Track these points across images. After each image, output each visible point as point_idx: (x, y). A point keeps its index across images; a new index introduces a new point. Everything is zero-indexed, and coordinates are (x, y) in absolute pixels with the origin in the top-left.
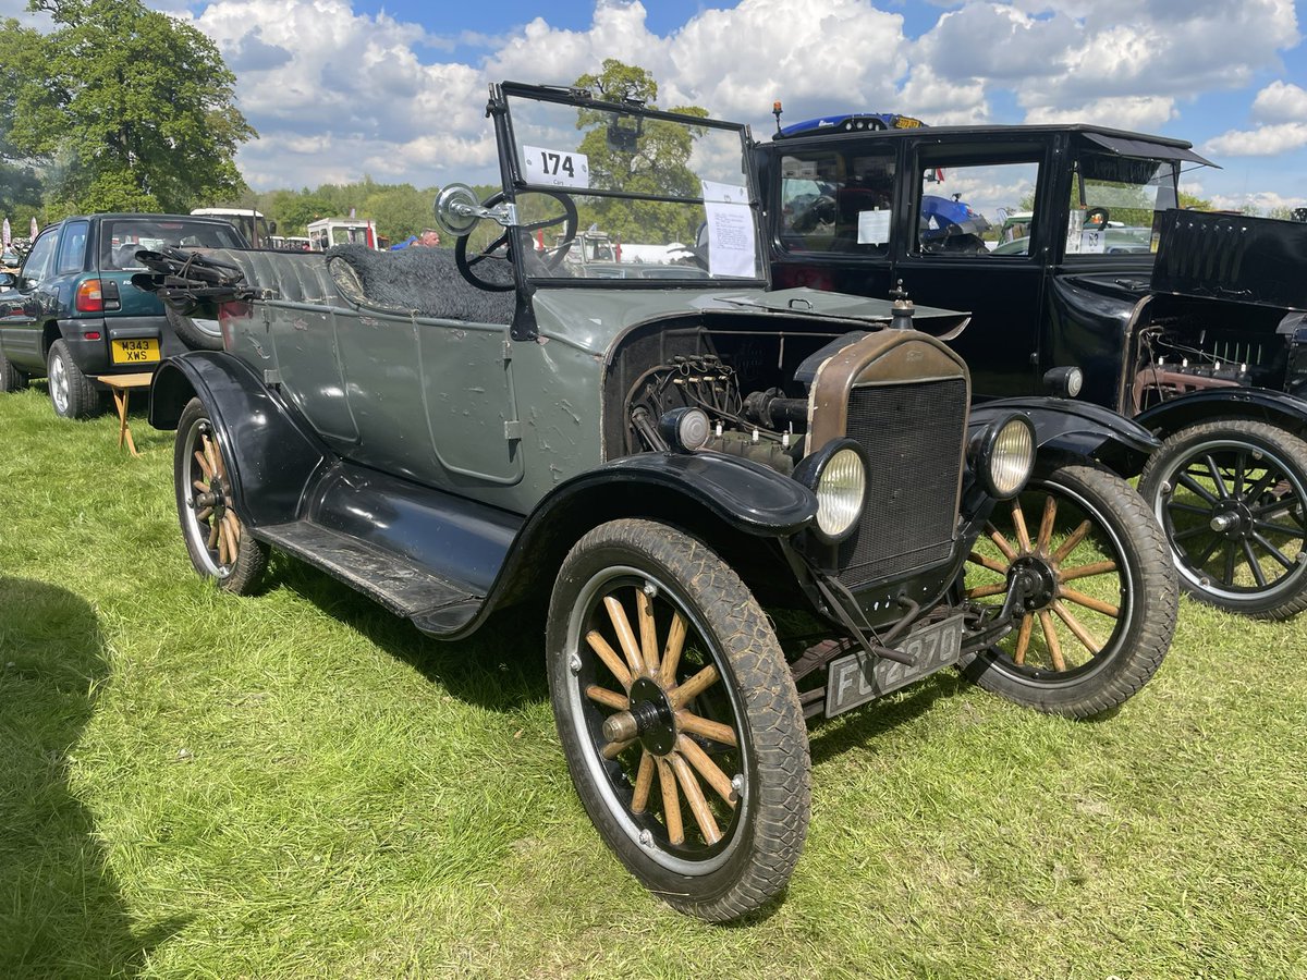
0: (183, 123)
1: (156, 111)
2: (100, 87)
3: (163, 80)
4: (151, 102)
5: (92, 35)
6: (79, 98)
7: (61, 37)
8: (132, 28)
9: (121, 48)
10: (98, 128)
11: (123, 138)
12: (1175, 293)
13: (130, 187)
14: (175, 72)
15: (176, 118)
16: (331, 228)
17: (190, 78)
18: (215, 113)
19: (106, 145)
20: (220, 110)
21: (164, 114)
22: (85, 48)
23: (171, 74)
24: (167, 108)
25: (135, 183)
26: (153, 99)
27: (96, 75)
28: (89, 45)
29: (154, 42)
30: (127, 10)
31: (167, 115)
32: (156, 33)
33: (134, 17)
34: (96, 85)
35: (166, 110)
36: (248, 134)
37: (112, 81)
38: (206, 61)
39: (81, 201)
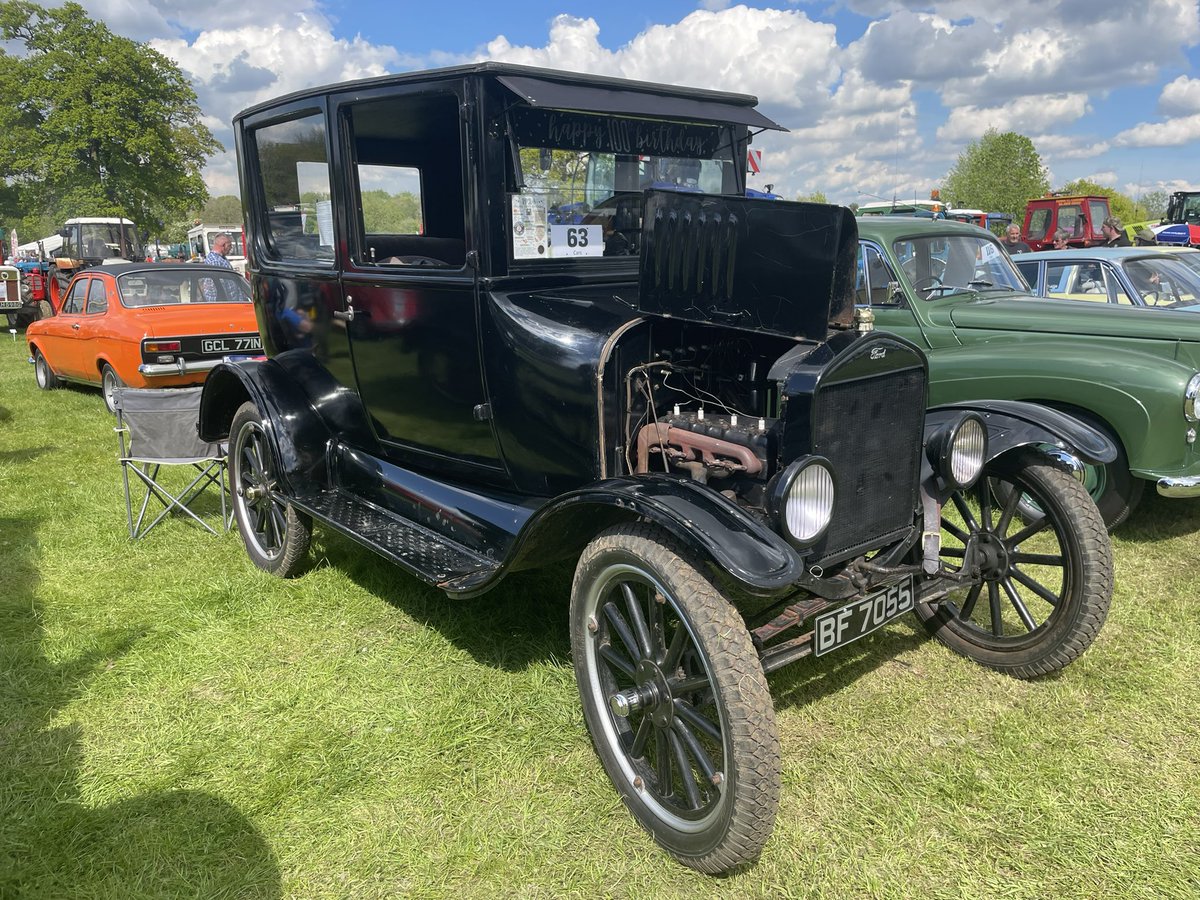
0: (148, 138)
1: (123, 128)
2: (69, 108)
3: (128, 100)
4: (117, 120)
5: (61, 60)
6: (51, 118)
7: (34, 62)
8: (98, 52)
9: (88, 71)
10: (68, 146)
11: (94, 155)
12: (666, 316)
13: (100, 200)
14: (139, 92)
15: (141, 135)
16: (205, 234)
17: (154, 98)
18: (184, 129)
19: (78, 162)
20: (189, 126)
21: (130, 131)
22: (56, 72)
23: (135, 94)
24: (132, 125)
25: (105, 196)
26: (119, 118)
27: (65, 97)
28: (59, 68)
29: (118, 64)
30: (95, 36)
31: (133, 132)
32: (120, 56)
33: (102, 42)
34: (66, 106)
35: (131, 127)
36: (215, 148)
37: (80, 102)
38: (168, 81)
39: (55, 214)
